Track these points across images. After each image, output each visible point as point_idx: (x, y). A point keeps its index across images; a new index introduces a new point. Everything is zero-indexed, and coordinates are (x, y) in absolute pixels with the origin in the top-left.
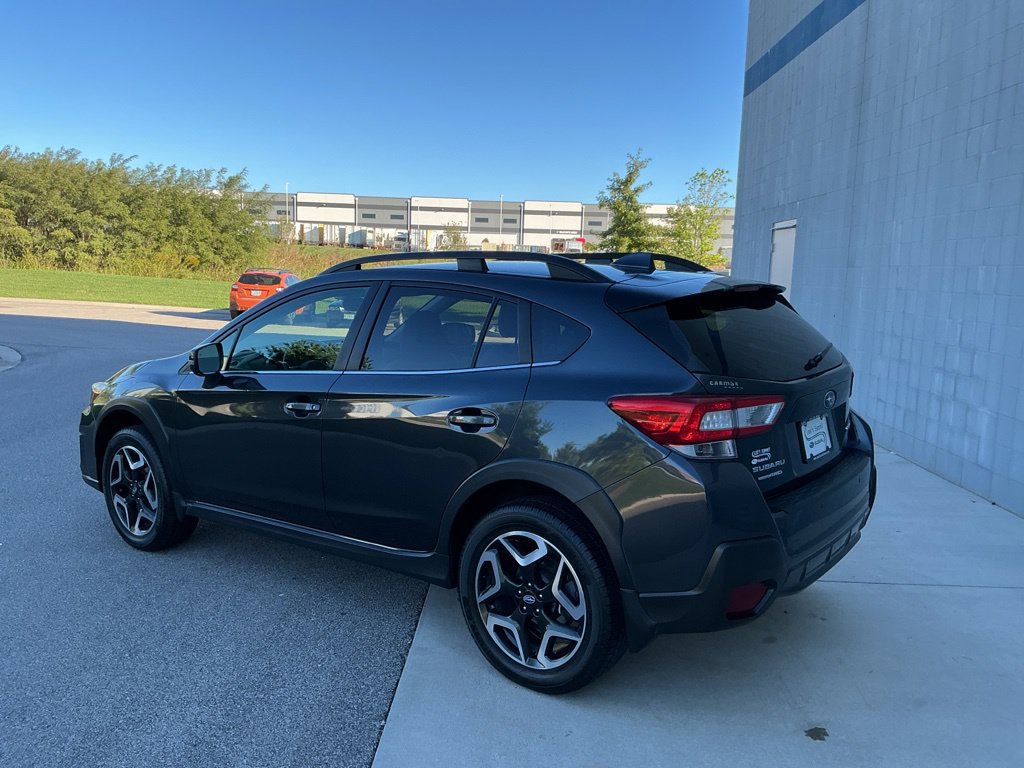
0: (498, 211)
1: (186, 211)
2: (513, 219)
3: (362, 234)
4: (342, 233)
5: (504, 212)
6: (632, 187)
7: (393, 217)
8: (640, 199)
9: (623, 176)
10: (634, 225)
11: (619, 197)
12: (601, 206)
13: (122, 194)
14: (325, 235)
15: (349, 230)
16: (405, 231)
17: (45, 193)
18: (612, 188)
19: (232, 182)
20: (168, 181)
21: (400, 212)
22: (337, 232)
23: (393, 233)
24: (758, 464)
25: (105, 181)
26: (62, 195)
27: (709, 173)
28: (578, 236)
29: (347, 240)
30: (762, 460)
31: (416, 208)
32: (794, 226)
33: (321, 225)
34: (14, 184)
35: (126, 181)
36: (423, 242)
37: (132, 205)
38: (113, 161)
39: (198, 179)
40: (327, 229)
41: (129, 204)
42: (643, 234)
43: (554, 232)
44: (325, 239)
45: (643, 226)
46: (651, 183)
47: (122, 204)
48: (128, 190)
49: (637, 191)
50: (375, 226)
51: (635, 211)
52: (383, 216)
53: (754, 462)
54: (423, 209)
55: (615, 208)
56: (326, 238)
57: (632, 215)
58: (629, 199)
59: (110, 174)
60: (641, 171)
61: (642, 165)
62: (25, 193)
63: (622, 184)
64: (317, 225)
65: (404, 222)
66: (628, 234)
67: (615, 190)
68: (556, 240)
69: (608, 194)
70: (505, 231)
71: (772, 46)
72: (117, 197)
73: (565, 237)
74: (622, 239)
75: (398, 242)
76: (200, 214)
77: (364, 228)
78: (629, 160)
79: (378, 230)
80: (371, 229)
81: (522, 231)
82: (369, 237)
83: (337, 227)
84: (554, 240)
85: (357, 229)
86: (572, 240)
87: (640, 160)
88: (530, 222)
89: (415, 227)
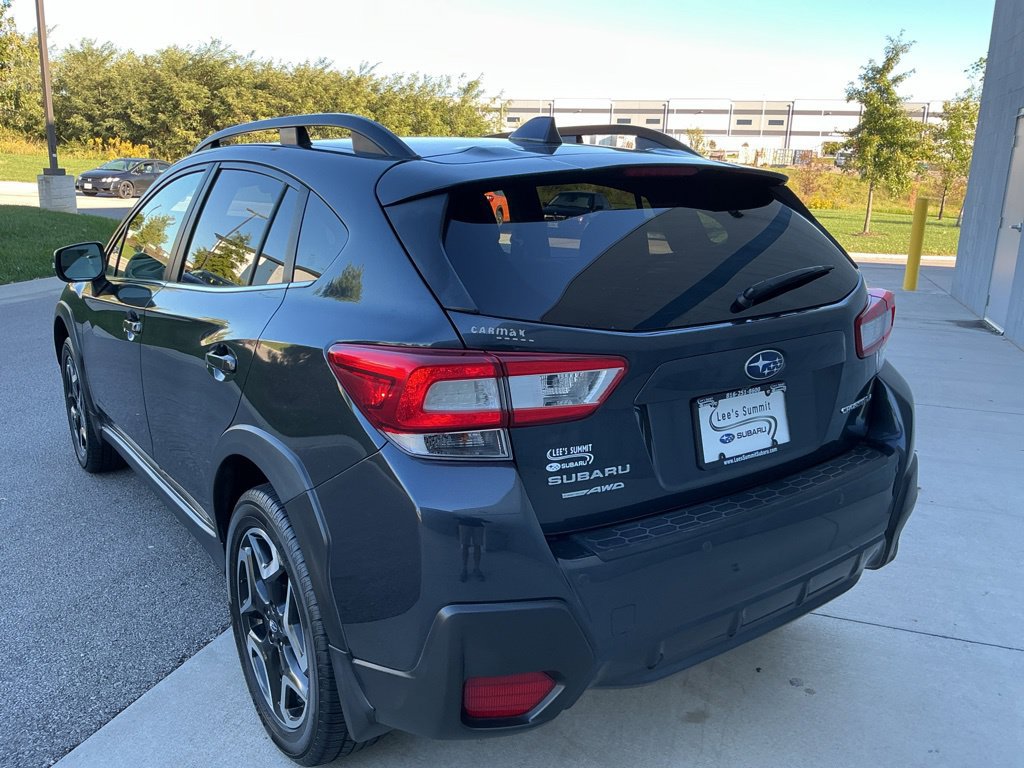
1: (426, 116)
6: (890, 76)
8: (899, 91)
9: (880, 64)
10: (888, 121)
12: (850, 98)
13: (369, 101)
17: (300, 101)
18: (865, 78)
19: (471, 86)
20: (411, 87)
24: (560, 472)
25: (353, 89)
26: (315, 103)
30: (571, 465)
34: (274, 93)
35: (375, 89)
37: (378, 113)
38: (361, 69)
39: (440, 85)
41: (375, 112)
45: (900, 124)
46: (914, 71)
47: (369, 111)
48: (375, 97)
49: (896, 80)
51: (891, 104)
53: (552, 468)
57: (886, 109)
58: (884, 91)
59: (358, 82)
61: (904, 49)
62: (284, 102)
63: (878, 72)
66: (881, 132)
69: (860, 85)
72: (365, 104)
76: (438, 120)
87: (902, 43)
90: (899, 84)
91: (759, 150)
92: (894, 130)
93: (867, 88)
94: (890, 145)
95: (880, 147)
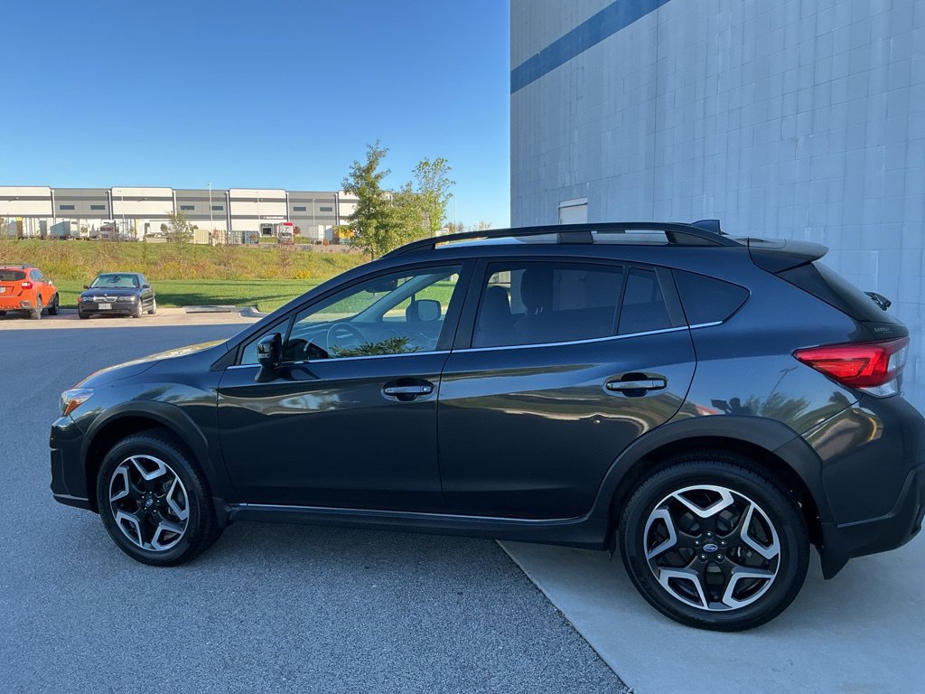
0: (208, 199)
2: (220, 205)
3: (65, 226)
4: (43, 225)
5: (214, 199)
6: (373, 174)
7: (93, 207)
11: (362, 183)
14: (24, 229)
15: (50, 222)
16: (111, 221)
18: (354, 175)
21: (100, 202)
22: (38, 224)
23: (97, 224)
27: (431, 162)
28: (285, 221)
29: (49, 232)
31: (119, 199)
32: (586, 204)
33: (20, 219)
36: (132, 230)
40: (26, 222)
42: (387, 216)
43: (262, 217)
44: (24, 232)
46: (389, 171)
49: (377, 177)
50: (78, 217)
51: (378, 195)
52: (84, 207)
54: (126, 199)
55: (360, 194)
56: (26, 231)
58: (372, 185)
60: (381, 160)
61: (381, 154)
63: (364, 171)
64: (14, 219)
65: (105, 212)
66: (374, 216)
67: (358, 177)
68: (265, 225)
69: (352, 181)
70: (216, 218)
71: (542, 48)
73: (273, 222)
74: (369, 221)
75: (103, 233)
77: (66, 220)
78: (368, 150)
79: (82, 222)
80: (75, 220)
81: (229, 217)
82: (73, 228)
83: (36, 219)
84: (262, 225)
85: (59, 221)
86: (281, 224)
88: (236, 208)
89: (120, 217)
90: (380, 181)
91: (212, 232)
92: (383, 214)
93: (358, 183)
94: (384, 226)
95: (377, 228)
